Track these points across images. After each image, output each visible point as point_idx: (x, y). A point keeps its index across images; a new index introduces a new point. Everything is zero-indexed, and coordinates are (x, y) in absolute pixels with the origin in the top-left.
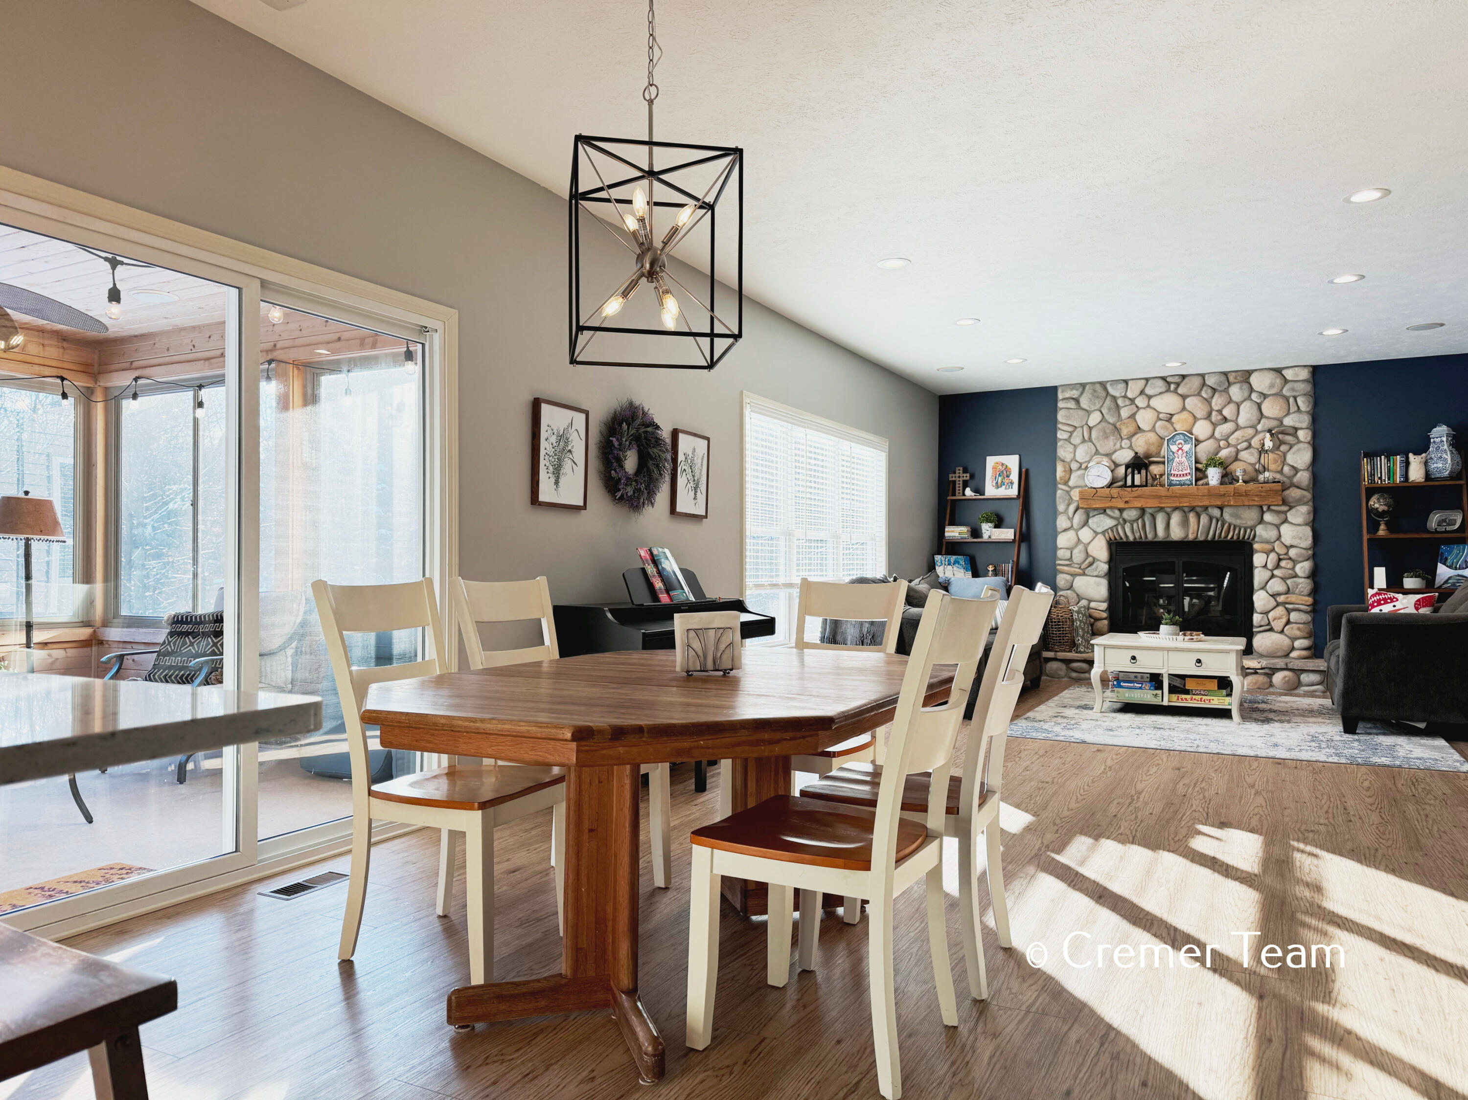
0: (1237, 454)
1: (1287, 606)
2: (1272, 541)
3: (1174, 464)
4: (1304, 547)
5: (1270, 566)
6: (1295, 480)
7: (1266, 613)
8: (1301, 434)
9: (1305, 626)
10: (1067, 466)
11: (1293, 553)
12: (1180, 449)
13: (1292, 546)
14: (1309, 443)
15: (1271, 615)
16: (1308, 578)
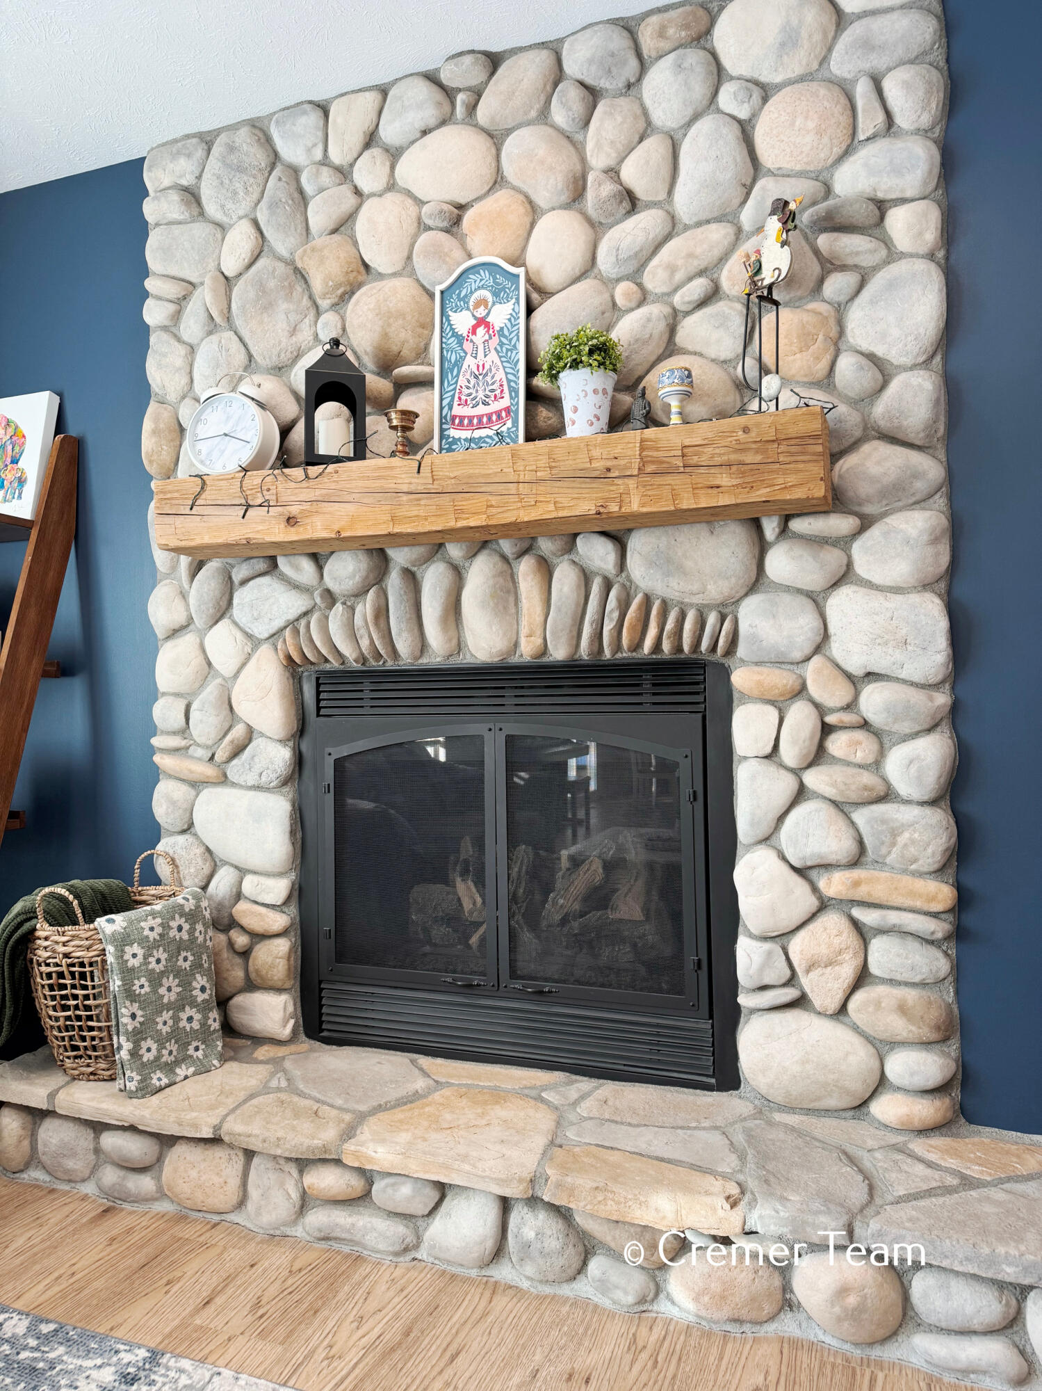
0: (672, 330)
1: (857, 913)
2: (797, 655)
3: (462, 381)
4: (917, 678)
5: (789, 754)
6: (880, 409)
7: (782, 938)
8: (899, 222)
9: (925, 993)
11: (873, 701)
12: (482, 322)
13: (871, 676)
14: (931, 256)
15: (797, 946)
16: (933, 803)
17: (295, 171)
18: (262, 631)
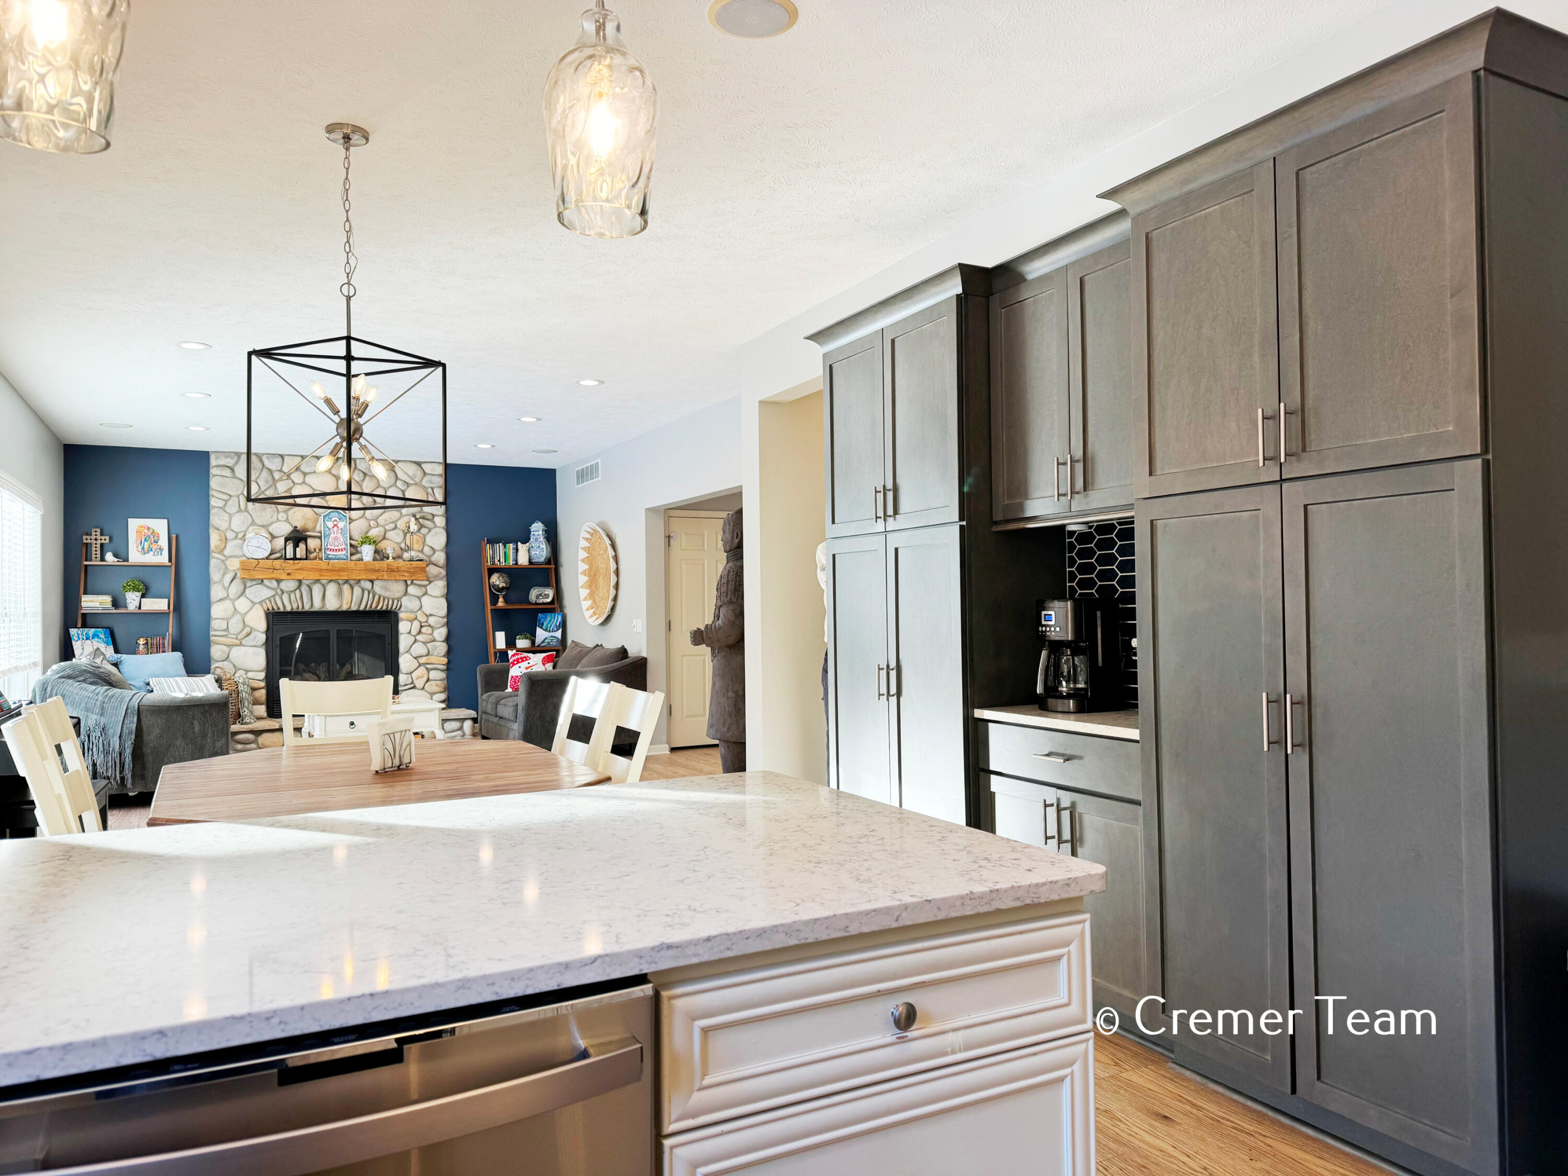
0: (385, 534)
1: (427, 666)
2: (416, 610)
3: (330, 540)
4: (440, 616)
5: (414, 632)
6: (433, 559)
7: (411, 673)
8: (437, 519)
9: (441, 682)
10: (223, 535)
12: (335, 525)
13: (431, 615)
14: (443, 528)
15: (414, 675)
16: (443, 641)
17: (270, 470)
18: (257, 600)
